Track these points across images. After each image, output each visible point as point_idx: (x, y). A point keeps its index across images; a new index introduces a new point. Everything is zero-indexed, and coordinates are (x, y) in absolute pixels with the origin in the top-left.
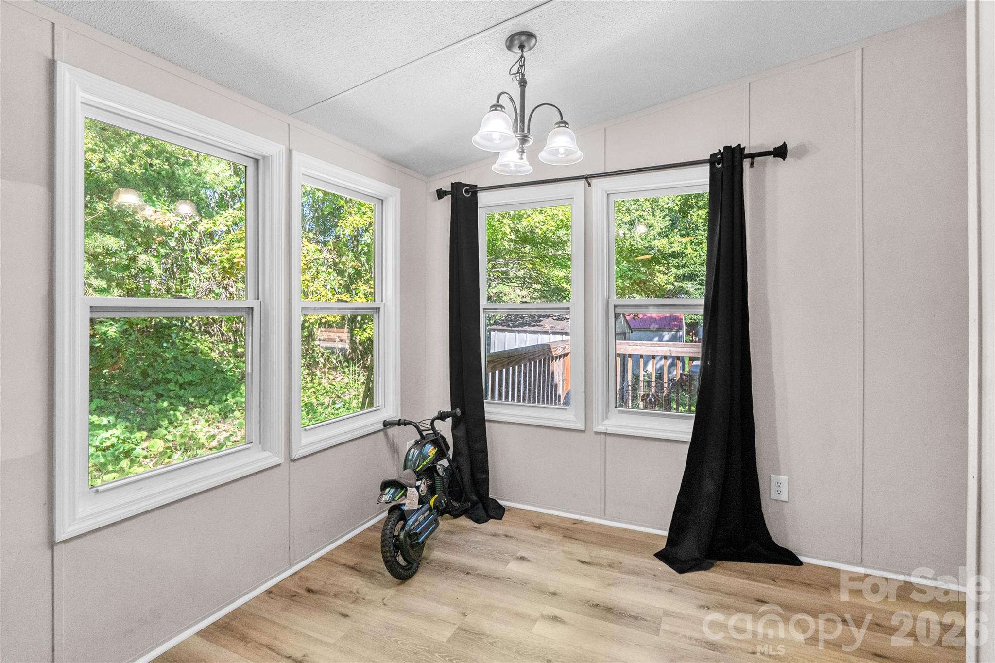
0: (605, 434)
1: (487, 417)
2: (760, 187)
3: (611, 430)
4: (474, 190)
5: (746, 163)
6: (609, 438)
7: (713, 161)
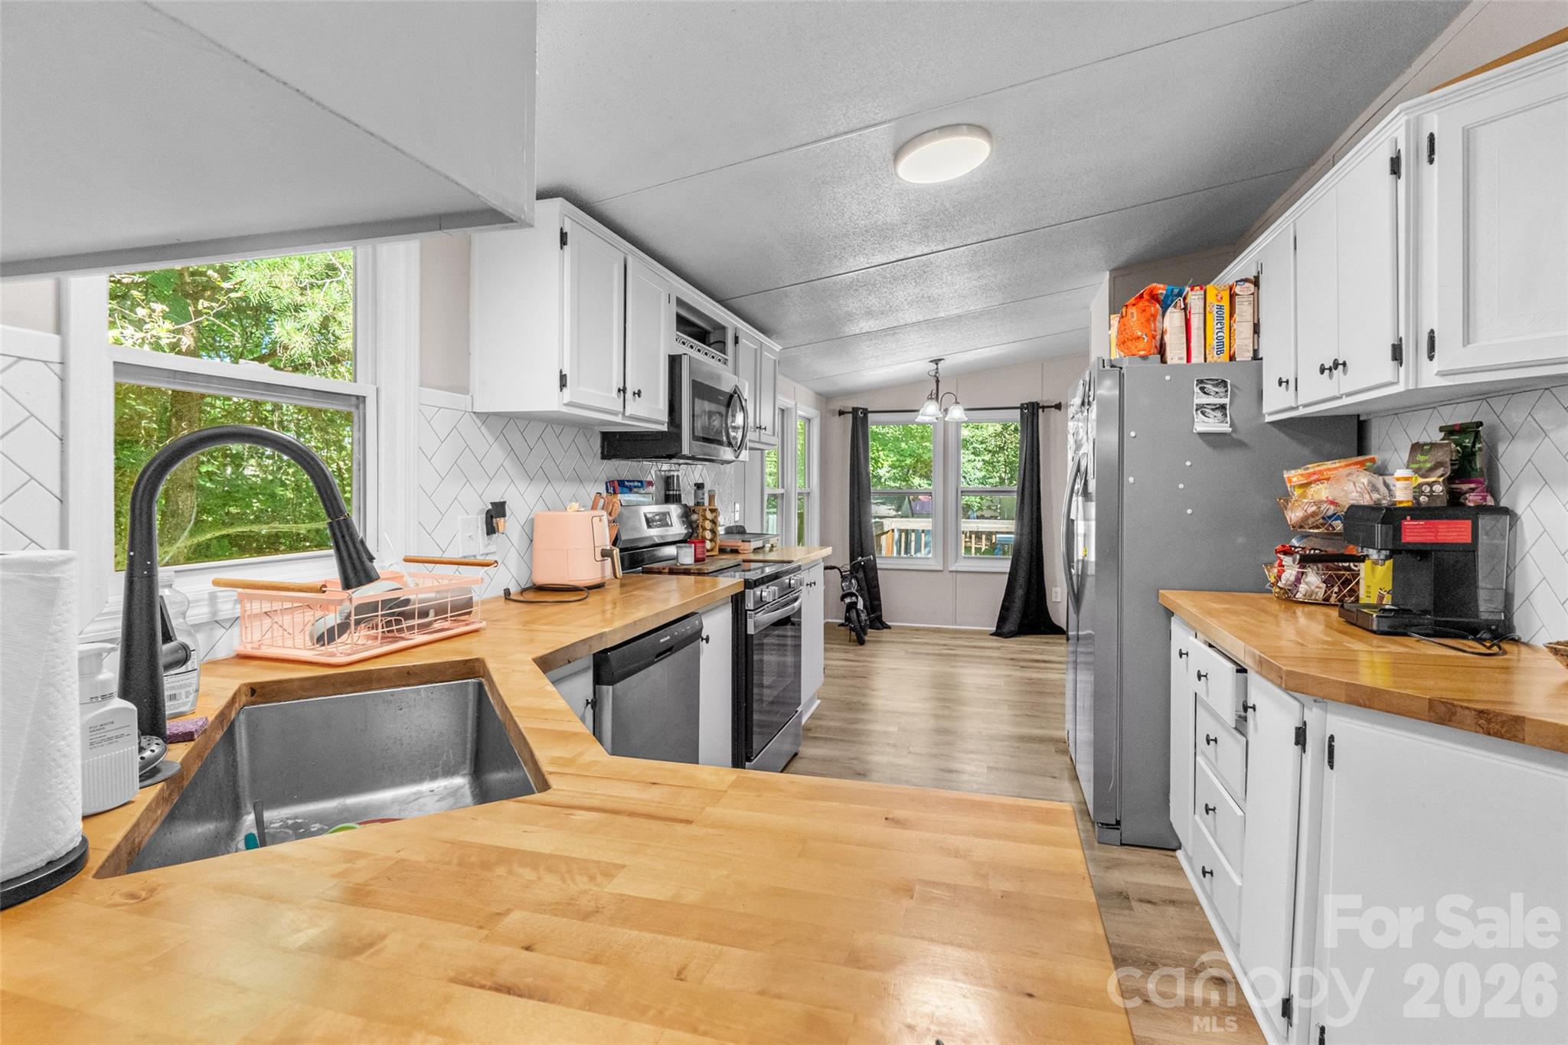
0: (956, 572)
1: (878, 566)
2: (1047, 421)
3: (960, 569)
4: (866, 412)
5: (1040, 410)
6: (958, 575)
7: (1022, 407)
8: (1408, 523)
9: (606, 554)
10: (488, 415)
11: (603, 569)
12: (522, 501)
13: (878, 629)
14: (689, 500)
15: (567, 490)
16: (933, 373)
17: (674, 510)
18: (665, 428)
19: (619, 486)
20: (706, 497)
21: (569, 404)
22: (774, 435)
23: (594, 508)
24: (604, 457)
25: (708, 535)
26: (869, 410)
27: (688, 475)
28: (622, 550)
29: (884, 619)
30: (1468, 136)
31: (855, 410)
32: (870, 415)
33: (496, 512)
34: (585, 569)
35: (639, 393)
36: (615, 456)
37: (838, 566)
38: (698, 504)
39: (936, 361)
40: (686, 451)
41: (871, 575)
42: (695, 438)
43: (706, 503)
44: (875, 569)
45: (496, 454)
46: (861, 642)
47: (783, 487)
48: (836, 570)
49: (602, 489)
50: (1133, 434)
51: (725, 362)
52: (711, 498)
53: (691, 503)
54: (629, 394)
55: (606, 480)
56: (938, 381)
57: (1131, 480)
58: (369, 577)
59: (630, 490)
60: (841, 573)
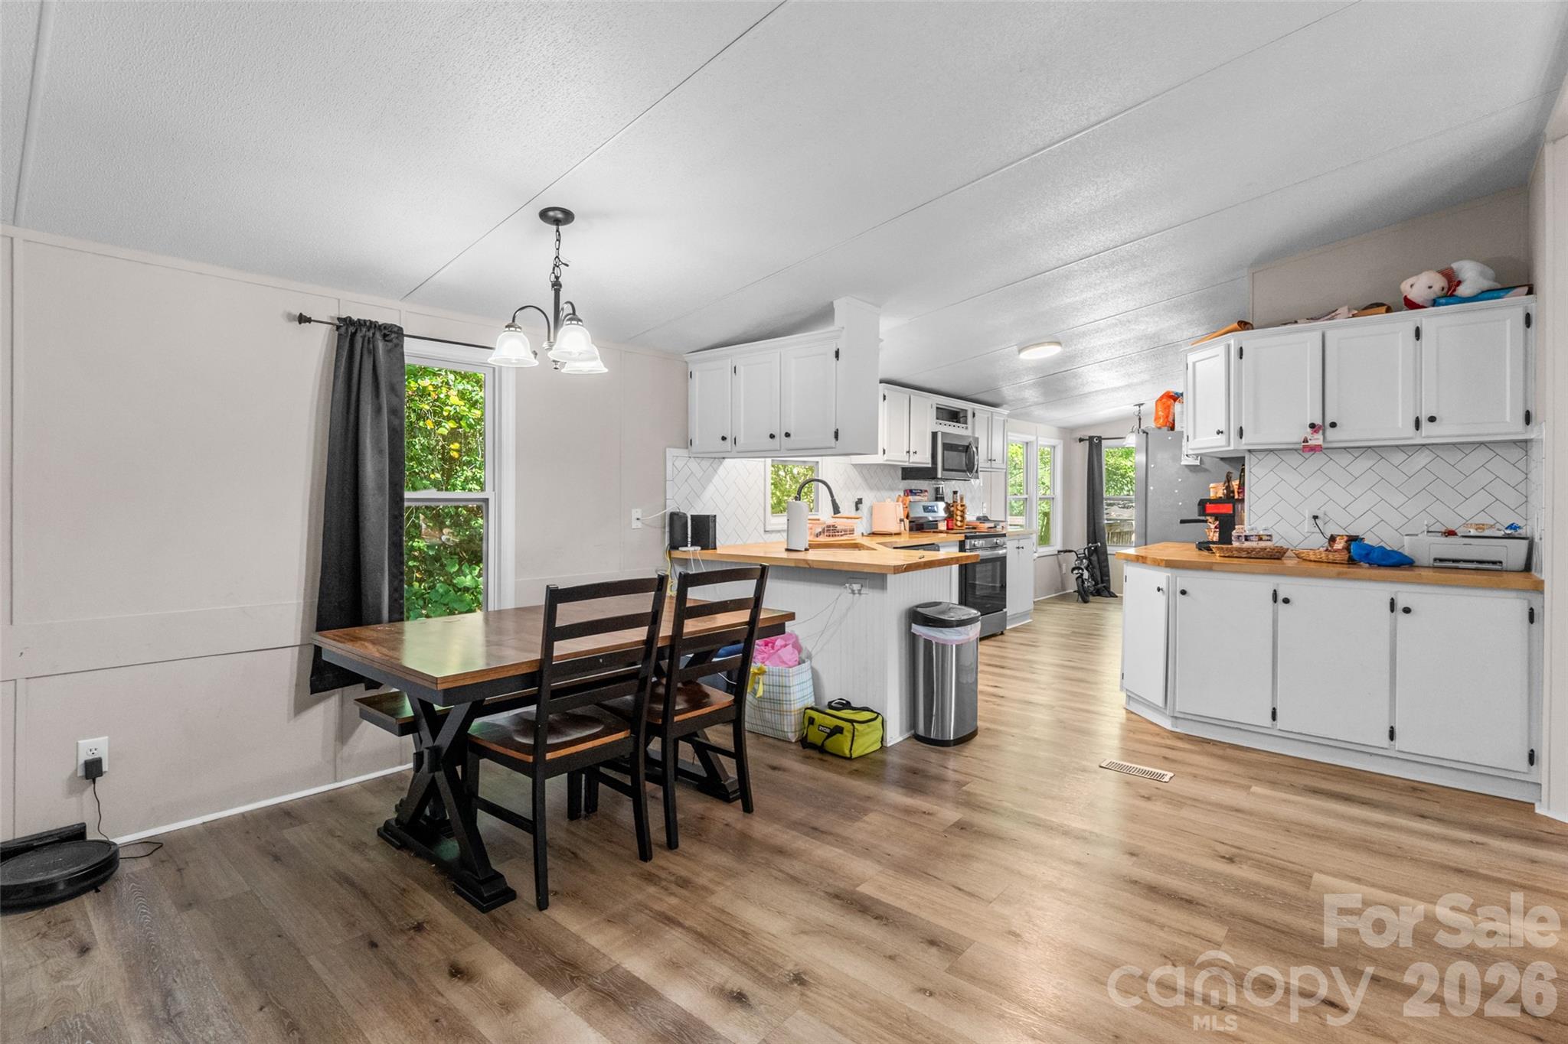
4: (1100, 439)
8: (1208, 505)
9: (901, 520)
10: (856, 465)
11: (900, 527)
12: (869, 498)
13: (1106, 597)
14: (949, 499)
15: (885, 494)
16: (1137, 414)
17: (941, 505)
18: (930, 466)
19: (910, 492)
20: (958, 498)
21: (887, 460)
22: (1003, 463)
23: (897, 501)
24: (903, 479)
25: (959, 518)
26: (1103, 437)
27: (947, 488)
28: (910, 522)
29: (1112, 590)
30: (1194, 364)
31: (1091, 439)
32: (1103, 441)
33: (859, 501)
34: (894, 527)
35: (916, 453)
36: (908, 479)
37: (1075, 550)
38: (954, 502)
39: (1140, 405)
40: (939, 476)
41: (1102, 558)
42: (944, 469)
43: (959, 502)
44: (1105, 553)
45: (859, 480)
46: (1085, 601)
47: (1027, 494)
48: (1073, 553)
49: (902, 494)
50: (1152, 466)
51: (967, 428)
52: (962, 499)
53: (950, 501)
54: (911, 453)
55: (903, 489)
56: (1140, 419)
57: (1152, 488)
58: (839, 512)
59: (915, 494)
60: (1077, 555)
